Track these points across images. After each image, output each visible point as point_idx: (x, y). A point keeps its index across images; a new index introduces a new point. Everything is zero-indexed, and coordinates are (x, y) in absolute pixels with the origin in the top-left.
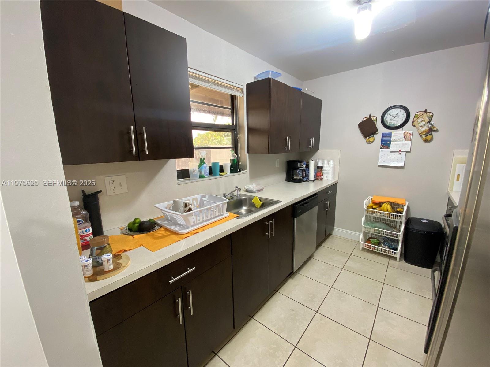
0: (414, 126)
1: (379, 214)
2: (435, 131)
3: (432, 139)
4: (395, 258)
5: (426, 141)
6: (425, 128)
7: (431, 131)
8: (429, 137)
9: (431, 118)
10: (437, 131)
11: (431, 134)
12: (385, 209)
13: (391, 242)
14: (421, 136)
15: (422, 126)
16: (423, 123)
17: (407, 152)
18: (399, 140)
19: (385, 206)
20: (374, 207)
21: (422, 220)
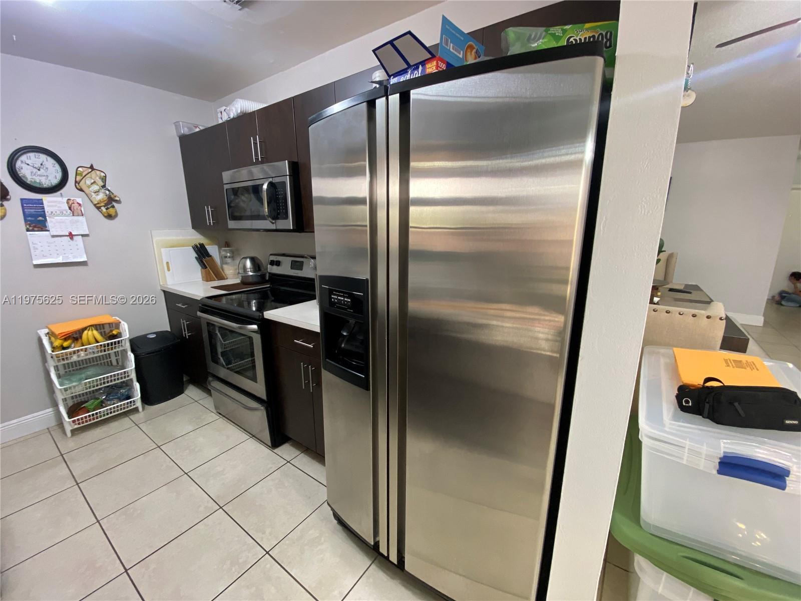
0: (81, 190)
1: (82, 354)
2: (117, 201)
3: (116, 215)
4: (136, 410)
5: (109, 217)
6: (101, 196)
7: (111, 200)
8: (111, 211)
9: (104, 179)
10: (118, 202)
11: (113, 207)
12: (93, 340)
13: (119, 391)
14: (98, 208)
15: (97, 192)
16: (95, 188)
17: (83, 236)
18: (62, 213)
19: (88, 335)
20: (66, 344)
21: (148, 336)
